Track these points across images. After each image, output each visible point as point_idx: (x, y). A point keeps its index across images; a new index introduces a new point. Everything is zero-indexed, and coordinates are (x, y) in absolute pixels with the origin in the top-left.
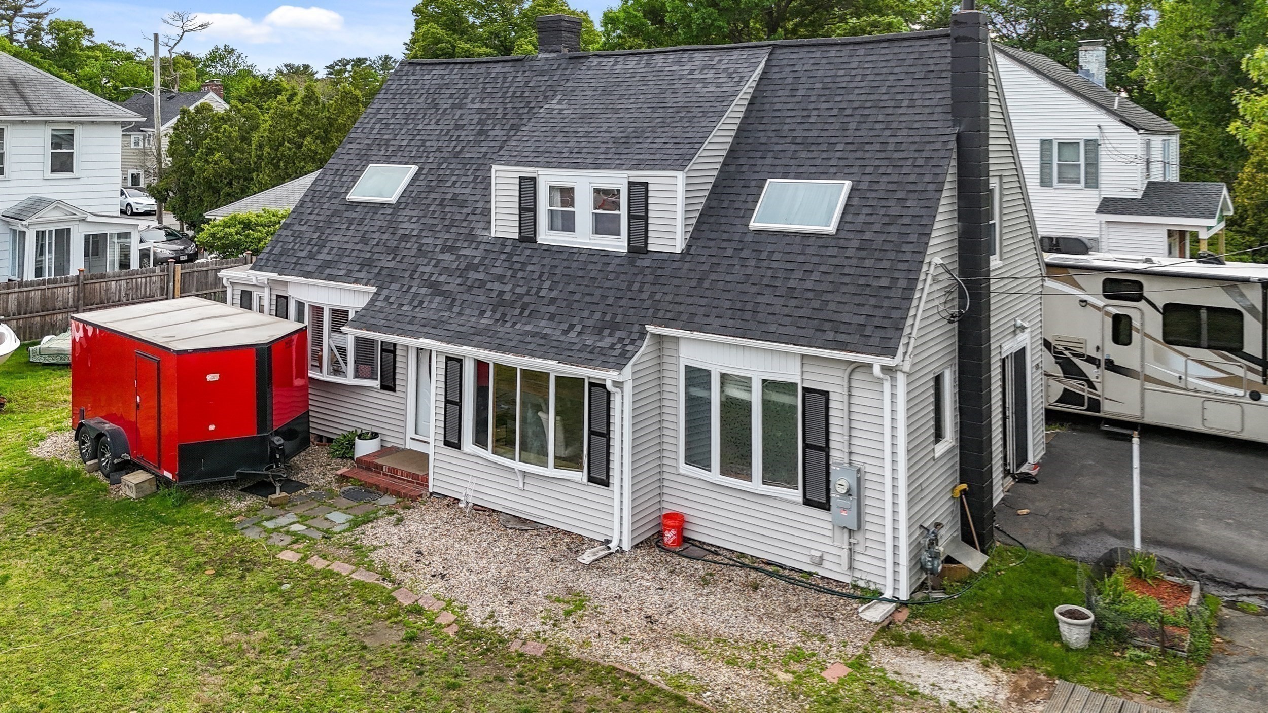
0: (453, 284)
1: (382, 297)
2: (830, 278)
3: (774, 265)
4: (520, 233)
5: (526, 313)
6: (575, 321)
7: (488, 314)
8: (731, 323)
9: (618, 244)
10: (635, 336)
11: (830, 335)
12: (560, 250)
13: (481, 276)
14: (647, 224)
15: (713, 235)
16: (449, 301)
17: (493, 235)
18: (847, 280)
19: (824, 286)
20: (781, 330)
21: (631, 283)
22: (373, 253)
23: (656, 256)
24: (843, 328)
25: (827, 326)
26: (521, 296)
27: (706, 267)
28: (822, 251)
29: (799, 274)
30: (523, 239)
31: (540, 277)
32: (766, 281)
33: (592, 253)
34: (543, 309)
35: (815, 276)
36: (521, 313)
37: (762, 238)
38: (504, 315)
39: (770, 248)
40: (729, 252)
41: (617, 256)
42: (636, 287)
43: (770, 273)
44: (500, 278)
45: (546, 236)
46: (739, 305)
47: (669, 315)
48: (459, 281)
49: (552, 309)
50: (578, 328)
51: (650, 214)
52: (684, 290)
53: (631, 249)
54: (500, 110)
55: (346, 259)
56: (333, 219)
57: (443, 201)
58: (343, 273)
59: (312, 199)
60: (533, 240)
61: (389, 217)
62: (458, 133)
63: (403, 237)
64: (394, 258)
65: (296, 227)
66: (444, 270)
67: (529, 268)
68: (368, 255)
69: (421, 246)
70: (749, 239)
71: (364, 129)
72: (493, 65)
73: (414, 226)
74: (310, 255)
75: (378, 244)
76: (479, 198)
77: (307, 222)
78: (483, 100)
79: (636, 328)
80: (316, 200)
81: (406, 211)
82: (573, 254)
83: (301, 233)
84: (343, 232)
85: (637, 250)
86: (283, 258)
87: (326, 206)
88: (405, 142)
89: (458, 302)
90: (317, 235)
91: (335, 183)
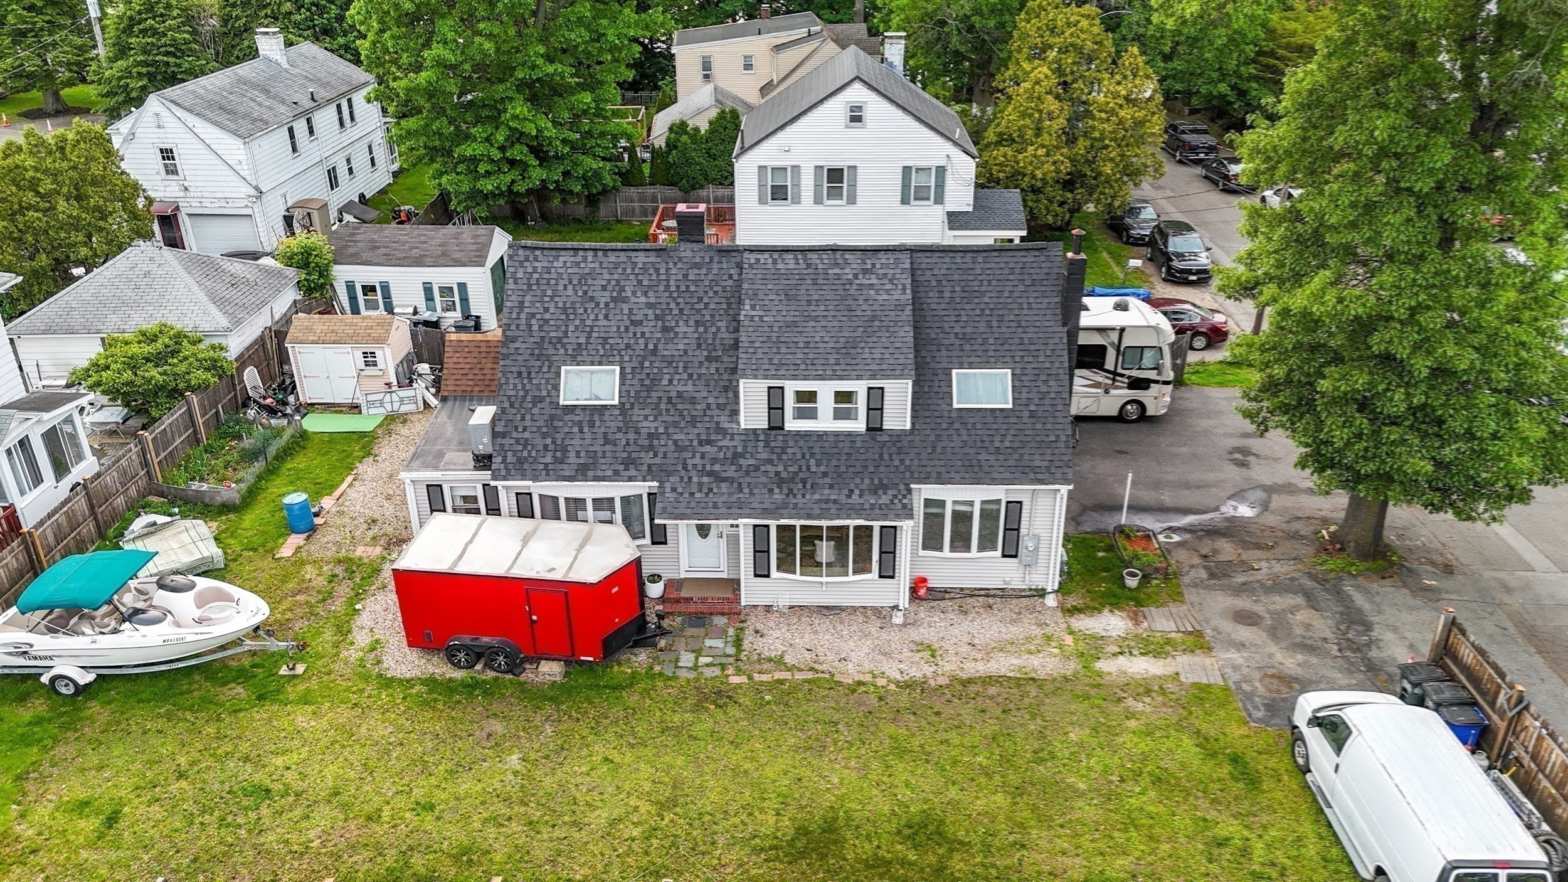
0: (731, 471)
1: (668, 489)
2: (1019, 438)
3: (979, 432)
4: (769, 423)
5: (808, 486)
6: (852, 486)
7: (777, 491)
8: (967, 476)
9: (859, 425)
10: (905, 492)
11: (1032, 476)
12: (807, 435)
13: (752, 462)
14: (882, 413)
15: (927, 414)
16: (736, 485)
17: (743, 427)
18: (1029, 439)
19: (1016, 445)
20: (1001, 476)
21: (881, 455)
22: (630, 453)
23: (890, 433)
24: (1037, 470)
25: (1027, 470)
26: (796, 474)
27: (932, 438)
28: (1007, 420)
29: (998, 438)
30: (771, 428)
31: (803, 457)
32: (979, 444)
33: (837, 434)
34: (820, 481)
35: (1009, 438)
36: (804, 487)
37: (964, 414)
38: (791, 490)
39: (971, 420)
40: (945, 426)
41: (858, 435)
42: (886, 457)
43: (978, 438)
44: (770, 461)
45: (792, 424)
46: (967, 463)
47: (922, 475)
48: (733, 468)
49: (828, 480)
50: (857, 492)
51: (886, 407)
52: (924, 456)
53: (868, 429)
54: (673, 305)
55: (603, 461)
56: (556, 423)
57: (670, 399)
58: (610, 473)
59: (512, 405)
60: (782, 428)
61: (620, 418)
62: (639, 330)
63: (650, 436)
64: (655, 455)
65: (515, 435)
66: (714, 461)
67: (789, 451)
68: (625, 455)
69: (675, 442)
70: (954, 415)
71: (518, 326)
72: (634, 254)
73: (655, 424)
74: (557, 460)
75: (628, 444)
76: (705, 394)
77: (525, 429)
78: (645, 294)
79: (902, 487)
80: (517, 405)
81: (636, 411)
82: (821, 436)
83: (527, 440)
84: (578, 435)
85: (875, 429)
86: (526, 466)
87: (535, 411)
88: (582, 340)
89: (744, 486)
90: (549, 441)
91: (528, 387)
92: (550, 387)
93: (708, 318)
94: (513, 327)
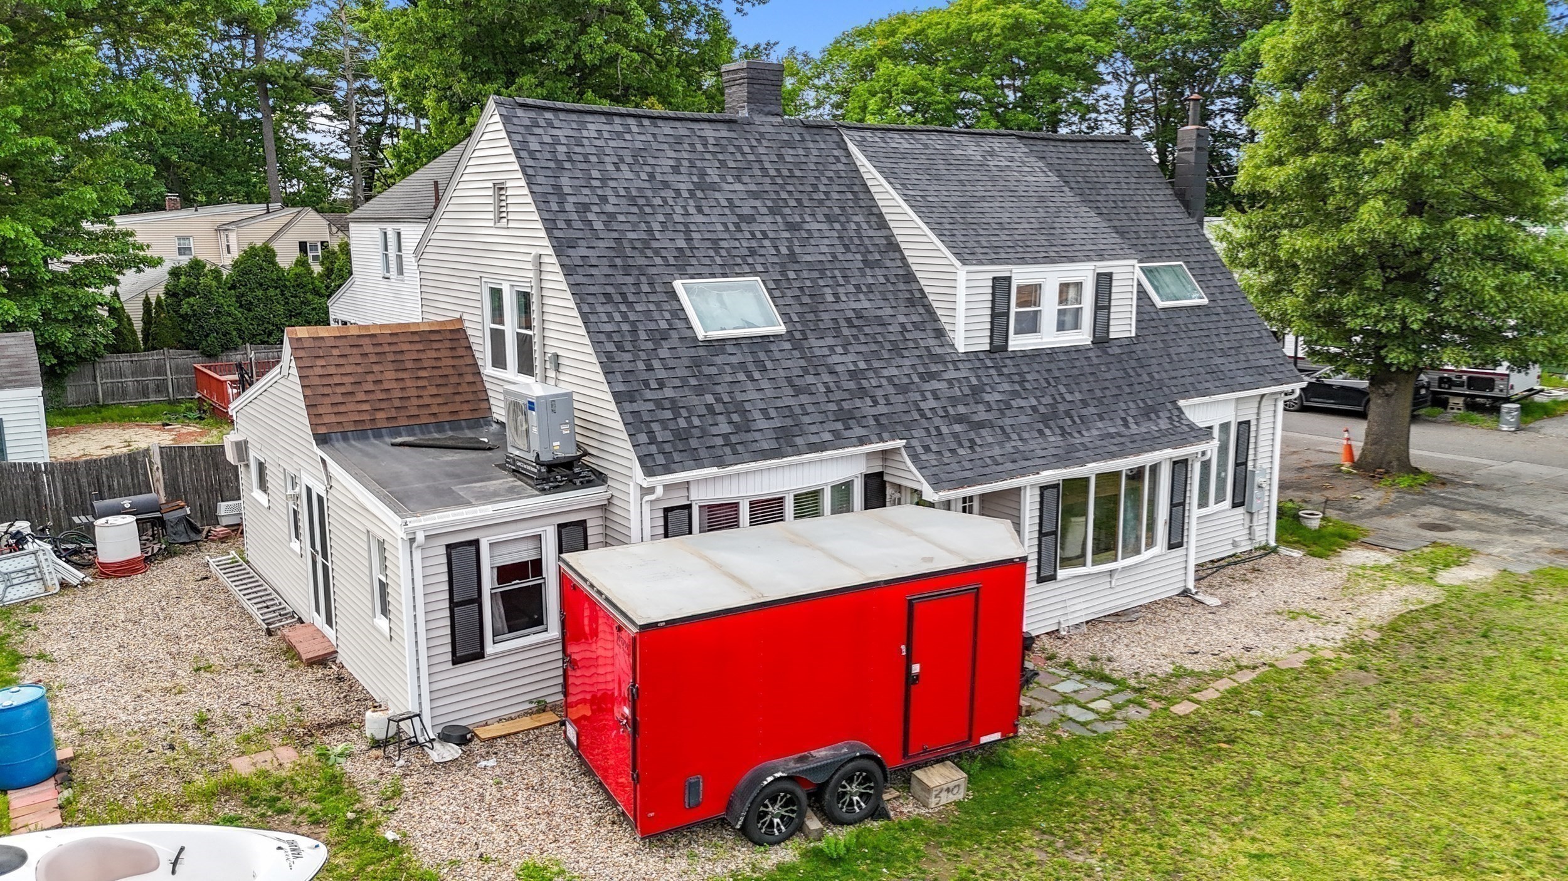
0: (981, 412)
2: (1232, 337)
3: (1196, 334)
4: (991, 344)
5: (1077, 420)
6: (1121, 413)
7: (1047, 432)
8: (1216, 384)
9: (1083, 337)
11: (1267, 376)
12: (1035, 355)
13: (997, 396)
14: (1109, 312)
16: (998, 430)
17: (961, 349)
19: (1234, 344)
20: (1244, 380)
21: (1125, 370)
22: (838, 402)
23: (1116, 342)
25: (1259, 370)
26: (1054, 406)
27: (1161, 344)
28: (1209, 319)
29: (1215, 339)
30: (995, 349)
31: (1049, 383)
32: (1204, 347)
33: (1066, 351)
34: (1085, 412)
35: (1224, 337)
36: (1073, 421)
37: (1170, 314)
38: (1062, 428)
39: (1181, 321)
40: (1162, 330)
41: (1084, 348)
42: (1131, 372)
43: (1199, 341)
44: (1016, 394)
45: (1017, 343)
46: (1209, 369)
47: (1180, 389)
48: (982, 407)
49: (1093, 410)
50: (1130, 419)
51: (1113, 303)
52: (1166, 366)
53: (1096, 340)
54: (784, 195)
55: (806, 419)
56: (707, 370)
57: (848, 320)
58: (827, 436)
59: (620, 347)
60: (1005, 348)
61: (796, 354)
62: (755, 227)
63: (854, 374)
64: (875, 403)
65: (649, 394)
66: (954, 401)
67: (1029, 377)
68: (833, 407)
69: (890, 379)
70: (1162, 315)
71: (568, 222)
72: (696, 126)
73: (850, 358)
74: (738, 429)
75: (829, 391)
76: (890, 311)
77: (661, 384)
78: (738, 179)
79: (1169, 406)
80: (628, 346)
81: (813, 342)
82: (1051, 354)
83: (672, 400)
84: (750, 385)
85: (1101, 340)
86: (694, 443)
87: (664, 353)
88: (682, 244)
89: (1008, 430)
90: (710, 399)
91: (632, 317)
92: (667, 316)
93: (837, 211)
94: (561, 224)
